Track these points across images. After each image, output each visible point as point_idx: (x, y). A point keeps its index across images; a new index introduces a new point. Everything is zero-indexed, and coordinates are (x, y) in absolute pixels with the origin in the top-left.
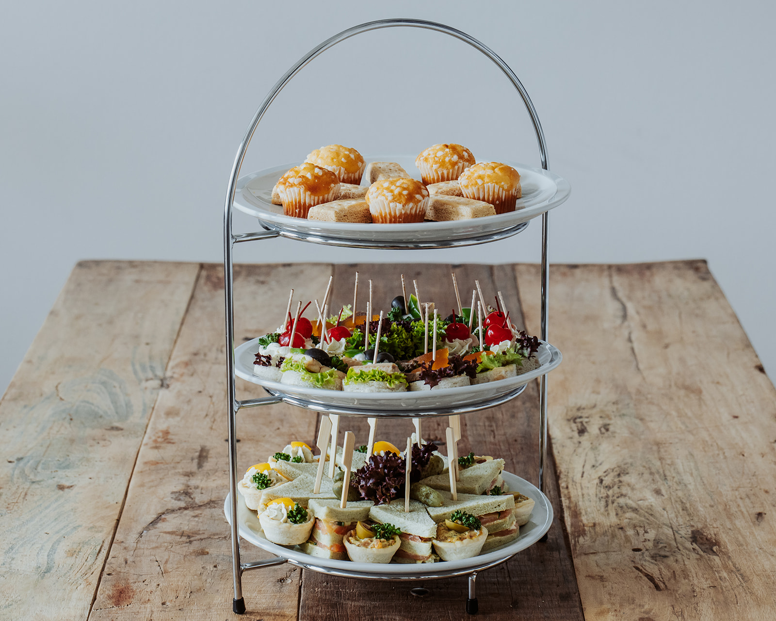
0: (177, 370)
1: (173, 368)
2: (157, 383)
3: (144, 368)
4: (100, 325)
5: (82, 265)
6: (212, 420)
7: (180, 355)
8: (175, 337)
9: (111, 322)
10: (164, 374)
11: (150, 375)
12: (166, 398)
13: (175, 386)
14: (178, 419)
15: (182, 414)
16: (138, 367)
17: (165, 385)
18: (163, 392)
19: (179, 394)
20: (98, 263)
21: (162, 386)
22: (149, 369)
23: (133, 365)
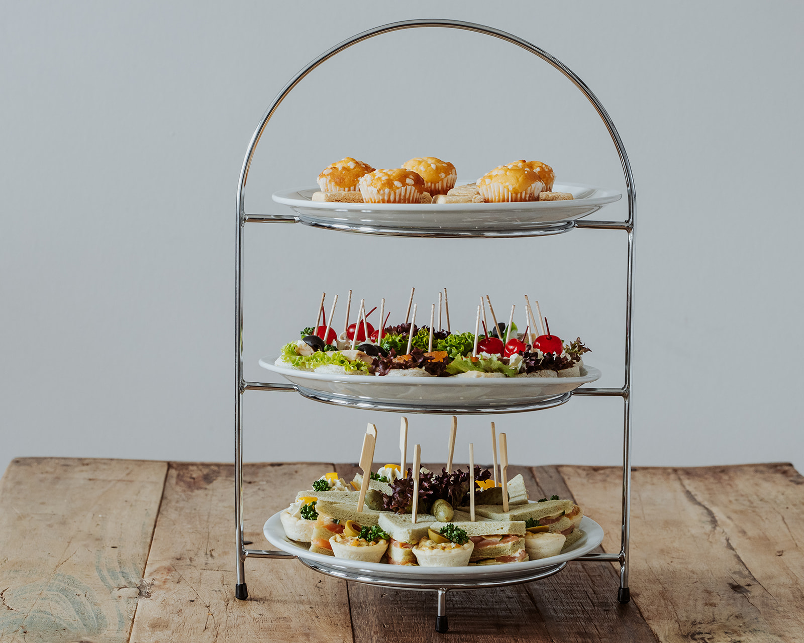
0: (157, 577)
1: (151, 574)
2: (133, 591)
3: (113, 575)
4: (50, 526)
5: (17, 462)
6: (215, 633)
7: (156, 560)
8: (149, 540)
9: (64, 523)
10: (141, 581)
11: (123, 582)
12: (148, 608)
13: (159, 595)
14: (169, 632)
15: (173, 626)
16: (105, 573)
17: (143, 593)
18: (142, 602)
19: (165, 604)
20: (39, 460)
21: (140, 594)
22: (120, 575)
23: (100, 571)
